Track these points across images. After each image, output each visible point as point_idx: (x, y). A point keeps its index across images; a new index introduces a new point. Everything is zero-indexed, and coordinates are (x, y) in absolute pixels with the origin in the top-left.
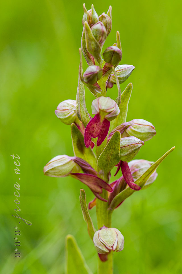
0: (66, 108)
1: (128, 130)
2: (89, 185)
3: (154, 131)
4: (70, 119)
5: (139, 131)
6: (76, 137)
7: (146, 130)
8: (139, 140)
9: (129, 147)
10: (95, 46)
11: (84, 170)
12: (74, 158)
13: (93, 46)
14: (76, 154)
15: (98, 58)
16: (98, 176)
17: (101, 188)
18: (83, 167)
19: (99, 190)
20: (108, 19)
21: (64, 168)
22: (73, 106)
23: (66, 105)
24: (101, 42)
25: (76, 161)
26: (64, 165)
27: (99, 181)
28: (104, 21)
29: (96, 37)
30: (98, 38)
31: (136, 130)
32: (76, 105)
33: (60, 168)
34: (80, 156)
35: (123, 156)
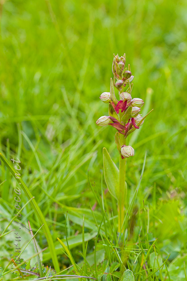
0: (106, 96)
1: (133, 104)
2: (117, 128)
3: (144, 103)
4: (107, 101)
5: (138, 103)
6: (110, 108)
7: (140, 103)
8: (139, 108)
9: (135, 112)
10: (120, 71)
11: (114, 121)
12: (109, 117)
13: (119, 71)
14: (110, 115)
15: (121, 76)
16: (120, 124)
17: (122, 129)
18: (114, 120)
19: (121, 130)
20: (124, 59)
21: (106, 122)
22: (109, 95)
23: (105, 95)
24: (123, 69)
25: (110, 118)
26: (106, 121)
27: (121, 126)
28: (123, 60)
29: (120, 68)
30: (121, 68)
31: (136, 103)
32: (110, 95)
33: (104, 122)
34: (112, 116)
35: (133, 115)
